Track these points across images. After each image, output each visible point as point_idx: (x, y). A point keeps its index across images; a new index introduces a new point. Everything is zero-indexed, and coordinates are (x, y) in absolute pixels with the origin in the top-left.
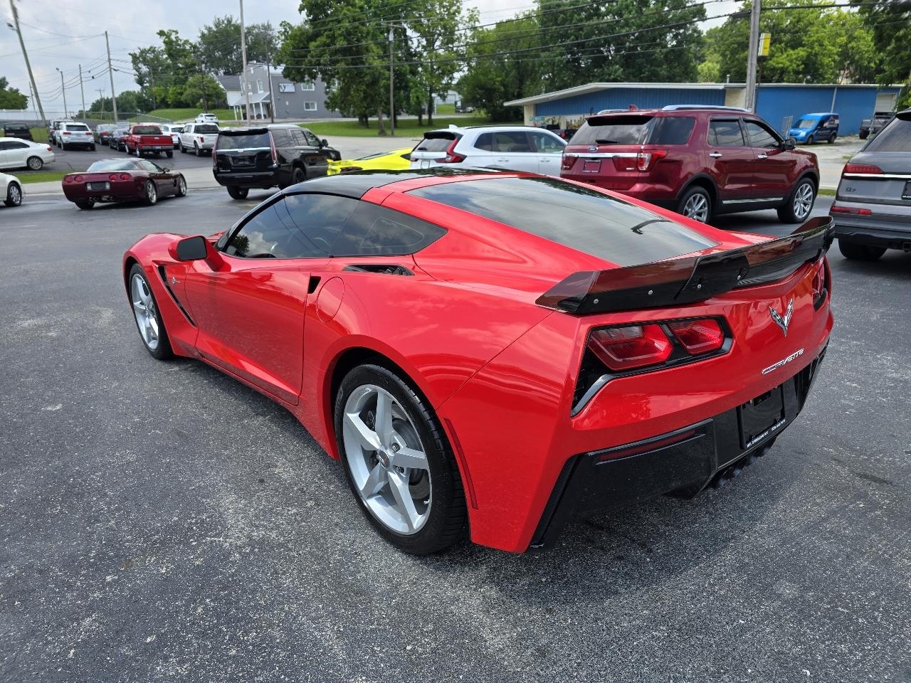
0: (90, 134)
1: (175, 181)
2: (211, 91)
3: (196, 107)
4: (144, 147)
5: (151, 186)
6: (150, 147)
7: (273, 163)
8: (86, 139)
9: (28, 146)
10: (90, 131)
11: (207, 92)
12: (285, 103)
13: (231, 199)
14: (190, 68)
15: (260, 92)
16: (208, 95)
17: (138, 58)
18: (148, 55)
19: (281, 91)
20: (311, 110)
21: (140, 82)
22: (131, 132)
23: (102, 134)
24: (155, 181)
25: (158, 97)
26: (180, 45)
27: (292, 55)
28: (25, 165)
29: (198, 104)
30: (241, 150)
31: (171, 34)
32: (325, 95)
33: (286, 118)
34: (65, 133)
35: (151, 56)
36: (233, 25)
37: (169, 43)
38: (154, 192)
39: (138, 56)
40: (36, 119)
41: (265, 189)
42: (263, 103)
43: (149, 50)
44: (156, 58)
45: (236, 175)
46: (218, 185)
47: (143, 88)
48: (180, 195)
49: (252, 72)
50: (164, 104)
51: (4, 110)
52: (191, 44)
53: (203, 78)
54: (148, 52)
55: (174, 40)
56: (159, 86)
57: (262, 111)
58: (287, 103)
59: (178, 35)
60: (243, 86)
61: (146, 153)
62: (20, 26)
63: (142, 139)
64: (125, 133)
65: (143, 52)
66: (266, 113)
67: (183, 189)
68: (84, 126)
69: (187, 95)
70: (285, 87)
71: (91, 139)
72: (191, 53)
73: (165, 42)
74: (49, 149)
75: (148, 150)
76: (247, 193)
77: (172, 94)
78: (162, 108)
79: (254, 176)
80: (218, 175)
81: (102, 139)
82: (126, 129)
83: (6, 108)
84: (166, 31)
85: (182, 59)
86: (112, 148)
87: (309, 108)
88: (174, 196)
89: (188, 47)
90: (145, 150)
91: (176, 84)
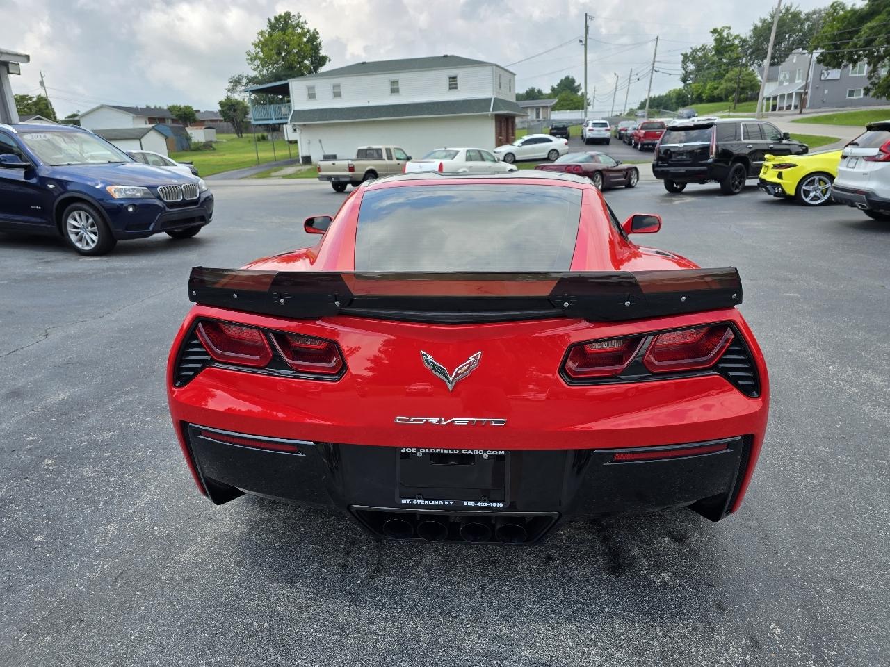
0: (609, 130)
1: (627, 173)
2: (747, 84)
3: (728, 101)
4: (646, 142)
5: (599, 177)
6: (650, 141)
7: (708, 158)
8: (604, 134)
9: (551, 141)
10: (609, 128)
11: (741, 85)
12: (824, 91)
13: (667, 192)
14: (734, 62)
15: (797, 81)
16: (742, 88)
17: (688, 58)
18: (698, 53)
19: (823, 78)
20: (854, 97)
21: (684, 80)
22: (640, 127)
23: (620, 130)
24: (604, 172)
25: (695, 93)
26: (729, 41)
27: (834, 38)
28: (546, 156)
29: (730, 98)
30: (682, 145)
31: (723, 31)
32: (867, 80)
33: (820, 108)
34: (590, 130)
35: (700, 54)
36: (791, 13)
37: (719, 41)
38: (601, 183)
39: (688, 55)
40: (580, 118)
41: (701, 183)
42: (797, 94)
43: (700, 49)
44: (705, 56)
45: (672, 169)
46: (654, 178)
47: (686, 85)
48: (629, 186)
49: (795, 61)
50: (699, 99)
51: (568, 111)
52: (741, 38)
53: (740, 72)
54: (698, 51)
55: (725, 36)
56: (699, 83)
57: (794, 102)
58: (826, 91)
59: (730, 31)
60: (781, 77)
61: (646, 146)
62: (588, 41)
63: (645, 134)
64: (635, 129)
65: (695, 51)
66: (798, 103)
67: (634, 180)
68: (606, 124)
69: (721, 89)
70: (828, 74)
71: (607, 135)
72: (739, 47)
73: (716, 40)
74: (566, 144)
75: (648, 144)
76: (684, 186)
77: (709, 89)
78: (697, 103)
79: (687, 170)
80: (656, 169)
81: (620, 134)
82: (636, 126)
83: (570, 109)
84: (719, 28)
85: (727, 55)
86: (625, 142)
87: (853, 95)
88: (624, 186)
89: (736, 42)
90: (645, 144)
91: (715, 79)
